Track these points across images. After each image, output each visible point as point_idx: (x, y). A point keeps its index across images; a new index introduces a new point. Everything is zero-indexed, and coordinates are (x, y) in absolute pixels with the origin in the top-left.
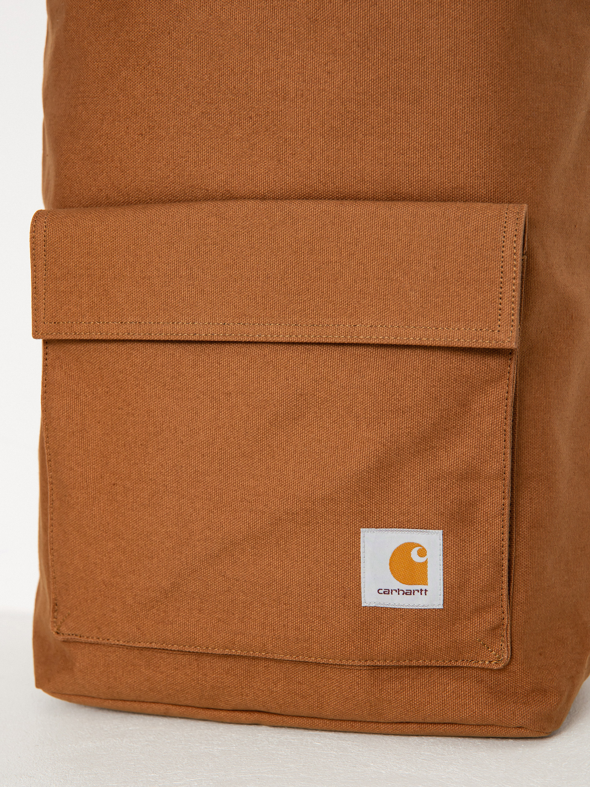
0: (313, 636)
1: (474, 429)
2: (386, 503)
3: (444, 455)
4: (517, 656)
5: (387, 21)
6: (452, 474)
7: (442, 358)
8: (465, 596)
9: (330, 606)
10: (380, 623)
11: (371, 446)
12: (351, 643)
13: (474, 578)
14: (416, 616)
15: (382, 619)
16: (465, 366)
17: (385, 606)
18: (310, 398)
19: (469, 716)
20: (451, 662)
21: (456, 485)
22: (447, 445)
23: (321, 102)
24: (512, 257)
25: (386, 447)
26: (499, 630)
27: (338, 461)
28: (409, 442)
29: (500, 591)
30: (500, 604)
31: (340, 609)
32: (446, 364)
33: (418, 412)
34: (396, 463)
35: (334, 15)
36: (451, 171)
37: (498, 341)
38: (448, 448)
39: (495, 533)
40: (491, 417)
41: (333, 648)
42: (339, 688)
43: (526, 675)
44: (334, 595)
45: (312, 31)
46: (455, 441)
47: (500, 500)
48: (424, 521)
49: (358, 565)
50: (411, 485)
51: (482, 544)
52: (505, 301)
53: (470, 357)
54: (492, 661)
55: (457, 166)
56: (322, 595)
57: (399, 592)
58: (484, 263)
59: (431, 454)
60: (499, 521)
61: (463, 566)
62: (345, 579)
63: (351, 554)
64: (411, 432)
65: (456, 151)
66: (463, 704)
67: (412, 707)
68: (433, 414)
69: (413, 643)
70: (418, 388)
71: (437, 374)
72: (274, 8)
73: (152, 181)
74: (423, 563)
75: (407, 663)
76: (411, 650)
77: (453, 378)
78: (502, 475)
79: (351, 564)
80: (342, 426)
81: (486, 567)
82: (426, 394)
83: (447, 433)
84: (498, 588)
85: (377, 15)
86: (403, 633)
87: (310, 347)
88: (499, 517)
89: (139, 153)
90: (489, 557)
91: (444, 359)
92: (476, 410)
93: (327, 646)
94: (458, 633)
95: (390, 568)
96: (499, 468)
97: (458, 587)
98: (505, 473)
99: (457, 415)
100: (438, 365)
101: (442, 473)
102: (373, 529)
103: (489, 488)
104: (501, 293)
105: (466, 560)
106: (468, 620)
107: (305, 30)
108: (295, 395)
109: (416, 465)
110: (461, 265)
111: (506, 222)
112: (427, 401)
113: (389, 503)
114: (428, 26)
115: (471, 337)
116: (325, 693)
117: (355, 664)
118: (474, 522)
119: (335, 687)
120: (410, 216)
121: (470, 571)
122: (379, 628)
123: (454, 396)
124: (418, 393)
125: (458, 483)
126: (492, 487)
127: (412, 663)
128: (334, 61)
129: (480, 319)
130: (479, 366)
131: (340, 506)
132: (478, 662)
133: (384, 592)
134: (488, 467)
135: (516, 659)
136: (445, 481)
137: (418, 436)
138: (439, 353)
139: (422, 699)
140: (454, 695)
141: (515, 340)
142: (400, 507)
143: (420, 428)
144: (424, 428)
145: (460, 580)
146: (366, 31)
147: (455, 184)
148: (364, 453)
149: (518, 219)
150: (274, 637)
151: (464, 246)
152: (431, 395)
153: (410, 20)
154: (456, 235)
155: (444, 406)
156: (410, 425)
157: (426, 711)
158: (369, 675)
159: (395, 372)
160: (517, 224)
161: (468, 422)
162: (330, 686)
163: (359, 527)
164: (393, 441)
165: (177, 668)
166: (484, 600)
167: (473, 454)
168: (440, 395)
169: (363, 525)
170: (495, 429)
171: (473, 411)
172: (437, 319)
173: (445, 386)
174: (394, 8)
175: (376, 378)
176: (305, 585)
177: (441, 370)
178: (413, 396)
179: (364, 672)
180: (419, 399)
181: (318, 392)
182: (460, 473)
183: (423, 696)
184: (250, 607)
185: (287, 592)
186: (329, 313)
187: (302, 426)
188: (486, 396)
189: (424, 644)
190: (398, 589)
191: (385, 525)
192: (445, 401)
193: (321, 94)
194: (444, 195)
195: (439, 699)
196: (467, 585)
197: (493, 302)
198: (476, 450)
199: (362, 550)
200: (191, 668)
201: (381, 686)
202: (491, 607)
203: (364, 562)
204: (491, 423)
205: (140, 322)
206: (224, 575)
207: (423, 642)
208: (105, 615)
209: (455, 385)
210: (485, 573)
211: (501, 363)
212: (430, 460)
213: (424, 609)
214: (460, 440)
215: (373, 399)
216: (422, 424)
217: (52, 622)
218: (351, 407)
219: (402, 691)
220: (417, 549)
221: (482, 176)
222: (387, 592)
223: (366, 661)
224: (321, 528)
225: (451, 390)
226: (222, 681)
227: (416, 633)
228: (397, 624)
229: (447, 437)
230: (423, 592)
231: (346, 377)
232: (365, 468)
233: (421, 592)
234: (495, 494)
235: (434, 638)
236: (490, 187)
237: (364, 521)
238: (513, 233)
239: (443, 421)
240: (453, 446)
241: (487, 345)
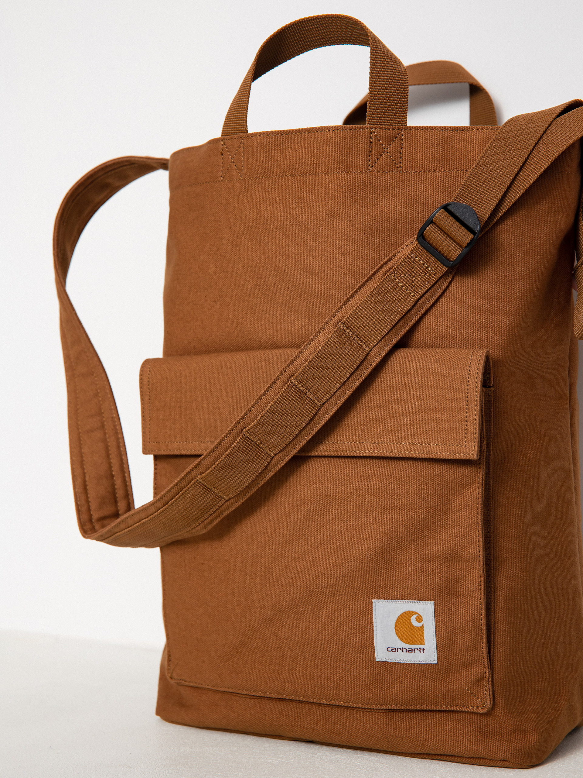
0: (340, 685)
1: (455, 522)
2: (391, 580)
3: (433, 542)
4: (499, 703)
5: (385, 216)
6: (440, 557)
7: (427, 467)
8: (454, 654)
9: (352, 660)
10: (390, 675)
11: (377, 535)
12: (369, 690)
13: (460, 640)
14: (417, 669)
15: (392, 672)
16: (445, 473)
17: (393, 661)
18: (332, 498)
19: (463, 750)
20: (448, 707)
21: (443, 565)
22: (435, 535)
23: (338, 276)
24: (475, 390)
25: (388, 536)
26: (483, 682)
27: (354, 546)
28: (405, 532)
29: (481, 650)
30: (482, 660)
31: (359, 663)
32: (431, 472)
33: (411, 509)
34: (397, 549)
35: (346, 212)
36: (435, 324)
37: (464, 453)
38: (436, 537)
39: (475, 604)
40: (467, 513)
41: (355, 694)
42: (363, 727)
43: (507, 718)
44: (355, 652)
45: (330, 224)
46: (441, 531)
47: (478, 578)
48: (419, 594)
49: (372, 629)
50: (409, 566)
51: (465, 613)
52: (470, 423)
53: (449, 467)
54: (479, 707)
55: (439, 321)
56: (346, 652)
57: (403, 650)
58: (455, 394)
59: (423, 542)
60: (477, 594)
61: (451, 630)
62: (362, 639)
63: (366, 620)
64: (407, 524)
65: (438, 310)
66: (458, 740)
67: (418, 743)
68: (422, 510)
69: (416, 691)
70: (411, 490)
71: (424, 479)
72: (302, 208)
73: (223, 336)
74: (420, 627)
75: (413, 707)
76: (415, 696)
77: (436, 483)
78: (478, 558)
79: (367, 627)
80: (356, 520)
81: (469, 631)
82: (417, 495)
83: (434, 525)
84: (480, 648)
85: (378, 212)
86: (408, 683)
87: (332, 459)
88: (478, 591)
89: (213, 315)
90: (470, 623)
91: (429, 468)
92: (456, 507)
93: (351, 693)
94: (451, 684)
95: (395, 631)
96: (475, 553)
97: (448, 646)
98: (480, 557)
99: (441, 511)
100: (424, 473)
101: (432, 556)
102: (382, 600)
103: (469, 568)
104: (466, 417)
105: (453, 625)
106: (458, 673)
107: (325, 223)
108: (322, 496)
109: (412, 550)
110: (438, 396)
111: (471, 363)
112: (417, 501)
113: (393, 580)
114: (416, 220)
115: (445, 451)
116: (353, 732)
117: (373, 708)
118: (459, 595)
119: (360, 727)
120: (402, 359)
121: (457, 633)
122: (390, 679)
123: (438, 496)
124: (411, 494)
125: (445, 564)
126: (471, 567)
127: (417, 707)
128: (346, 245)
129: (452, 437)
130: (456, 474)
131: (357, 582)
132: (469, 707)
133: (392, 650)
134: (467, 552)
135: (499, 705)
136: (435, 562)
137: (412, 528)
138: (425, 464)
139: (426, 736)
140: (451, 733)
141: (476, 453)
142: (401, 583)
143: (413, 521)
144: (416, 521)
145: (449, 641)
146: (370, 224)
147: (438, 334)
148: (372, 540)
149: (479, 360)
150: (312, 685)
151: (440, 382)
152: (420, 496)
153: (402, 216)
154: (435, 373)
155: (431, 504)
156: (405, 519)
157: (430, 746)
158: (385, 716)
159: (393, 478)
160: (479, 364)
161: (450, 516)
162: (356, 726)
163: (371, 599)
164: (393, 531)
165: (245, 709)
166: (469, 658)
167: (455, 542)
168: (427, 495)
169: (374, 597)
170: (470, 522)
171: (454, 508)
172: (421, 437)
173: (430, 489)
174: (391, 207)
175: (379, 482)
176: (333, 644)
177: (427, 476)
178: (407, 496)
179: (381, 714)
180: (412, 499)
181: (338, 494)
182: (446, 556)
183: (427, 734)
184: (296, 661)
185: (321, 649)
186: (345, 433)
187: (327, 520)
188: (463, 497)
189: (425, 692)
190: (402, 648)
191: (391, 597)
192: (431, 501)
193: (338, 269)
194: (429, 342)
195: (439, 736)
196: (455, 645)
197: (461, 424)
198: (457, 538)
199: (374, 617)
200: (255, 709)
201: (394, 725)
202: (476, 663)
203: (376, 626)
204: (467, 517)
205: (214, 441)
206: (276, 635)
207: (424, 690)
208: (198, 665)
209: (438, 488)
210: (468, 636)
211: (473, 471)
212: (423, 546)
213: (423, 664)
214: (445, 530)
215: (377, 499)
216: (415, 518)
217: (167, 669)
218: (362, 505)
219: (411, 729)
220: (415, 616)
221: (458, 328)
222: (394, 650)
223: (382, 705)
224: (344, 599)
225: (436, 492)
226: (277, 720)
227: (418, 683)
228: (404, 675)
229: (435, 528)
230: (422, 650)
231: (358, 482)
232: (373, 552)
233: (420, 650)
234: (474, 573)
235: (432, 687)
236: (464, 336)
237: (375, 594)
238: (475, 371)
239: (431, 516)
240: (440, 536)
241: (457, 457)
